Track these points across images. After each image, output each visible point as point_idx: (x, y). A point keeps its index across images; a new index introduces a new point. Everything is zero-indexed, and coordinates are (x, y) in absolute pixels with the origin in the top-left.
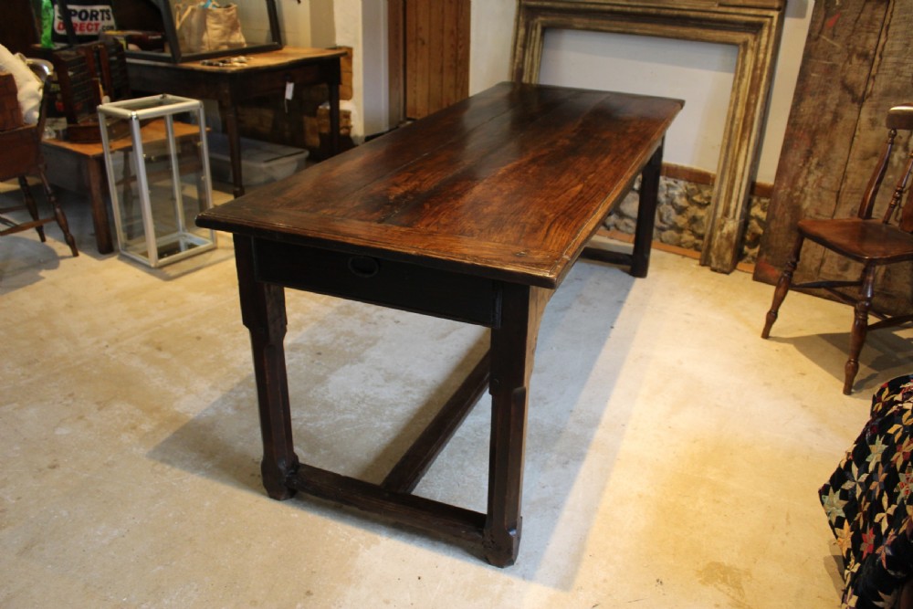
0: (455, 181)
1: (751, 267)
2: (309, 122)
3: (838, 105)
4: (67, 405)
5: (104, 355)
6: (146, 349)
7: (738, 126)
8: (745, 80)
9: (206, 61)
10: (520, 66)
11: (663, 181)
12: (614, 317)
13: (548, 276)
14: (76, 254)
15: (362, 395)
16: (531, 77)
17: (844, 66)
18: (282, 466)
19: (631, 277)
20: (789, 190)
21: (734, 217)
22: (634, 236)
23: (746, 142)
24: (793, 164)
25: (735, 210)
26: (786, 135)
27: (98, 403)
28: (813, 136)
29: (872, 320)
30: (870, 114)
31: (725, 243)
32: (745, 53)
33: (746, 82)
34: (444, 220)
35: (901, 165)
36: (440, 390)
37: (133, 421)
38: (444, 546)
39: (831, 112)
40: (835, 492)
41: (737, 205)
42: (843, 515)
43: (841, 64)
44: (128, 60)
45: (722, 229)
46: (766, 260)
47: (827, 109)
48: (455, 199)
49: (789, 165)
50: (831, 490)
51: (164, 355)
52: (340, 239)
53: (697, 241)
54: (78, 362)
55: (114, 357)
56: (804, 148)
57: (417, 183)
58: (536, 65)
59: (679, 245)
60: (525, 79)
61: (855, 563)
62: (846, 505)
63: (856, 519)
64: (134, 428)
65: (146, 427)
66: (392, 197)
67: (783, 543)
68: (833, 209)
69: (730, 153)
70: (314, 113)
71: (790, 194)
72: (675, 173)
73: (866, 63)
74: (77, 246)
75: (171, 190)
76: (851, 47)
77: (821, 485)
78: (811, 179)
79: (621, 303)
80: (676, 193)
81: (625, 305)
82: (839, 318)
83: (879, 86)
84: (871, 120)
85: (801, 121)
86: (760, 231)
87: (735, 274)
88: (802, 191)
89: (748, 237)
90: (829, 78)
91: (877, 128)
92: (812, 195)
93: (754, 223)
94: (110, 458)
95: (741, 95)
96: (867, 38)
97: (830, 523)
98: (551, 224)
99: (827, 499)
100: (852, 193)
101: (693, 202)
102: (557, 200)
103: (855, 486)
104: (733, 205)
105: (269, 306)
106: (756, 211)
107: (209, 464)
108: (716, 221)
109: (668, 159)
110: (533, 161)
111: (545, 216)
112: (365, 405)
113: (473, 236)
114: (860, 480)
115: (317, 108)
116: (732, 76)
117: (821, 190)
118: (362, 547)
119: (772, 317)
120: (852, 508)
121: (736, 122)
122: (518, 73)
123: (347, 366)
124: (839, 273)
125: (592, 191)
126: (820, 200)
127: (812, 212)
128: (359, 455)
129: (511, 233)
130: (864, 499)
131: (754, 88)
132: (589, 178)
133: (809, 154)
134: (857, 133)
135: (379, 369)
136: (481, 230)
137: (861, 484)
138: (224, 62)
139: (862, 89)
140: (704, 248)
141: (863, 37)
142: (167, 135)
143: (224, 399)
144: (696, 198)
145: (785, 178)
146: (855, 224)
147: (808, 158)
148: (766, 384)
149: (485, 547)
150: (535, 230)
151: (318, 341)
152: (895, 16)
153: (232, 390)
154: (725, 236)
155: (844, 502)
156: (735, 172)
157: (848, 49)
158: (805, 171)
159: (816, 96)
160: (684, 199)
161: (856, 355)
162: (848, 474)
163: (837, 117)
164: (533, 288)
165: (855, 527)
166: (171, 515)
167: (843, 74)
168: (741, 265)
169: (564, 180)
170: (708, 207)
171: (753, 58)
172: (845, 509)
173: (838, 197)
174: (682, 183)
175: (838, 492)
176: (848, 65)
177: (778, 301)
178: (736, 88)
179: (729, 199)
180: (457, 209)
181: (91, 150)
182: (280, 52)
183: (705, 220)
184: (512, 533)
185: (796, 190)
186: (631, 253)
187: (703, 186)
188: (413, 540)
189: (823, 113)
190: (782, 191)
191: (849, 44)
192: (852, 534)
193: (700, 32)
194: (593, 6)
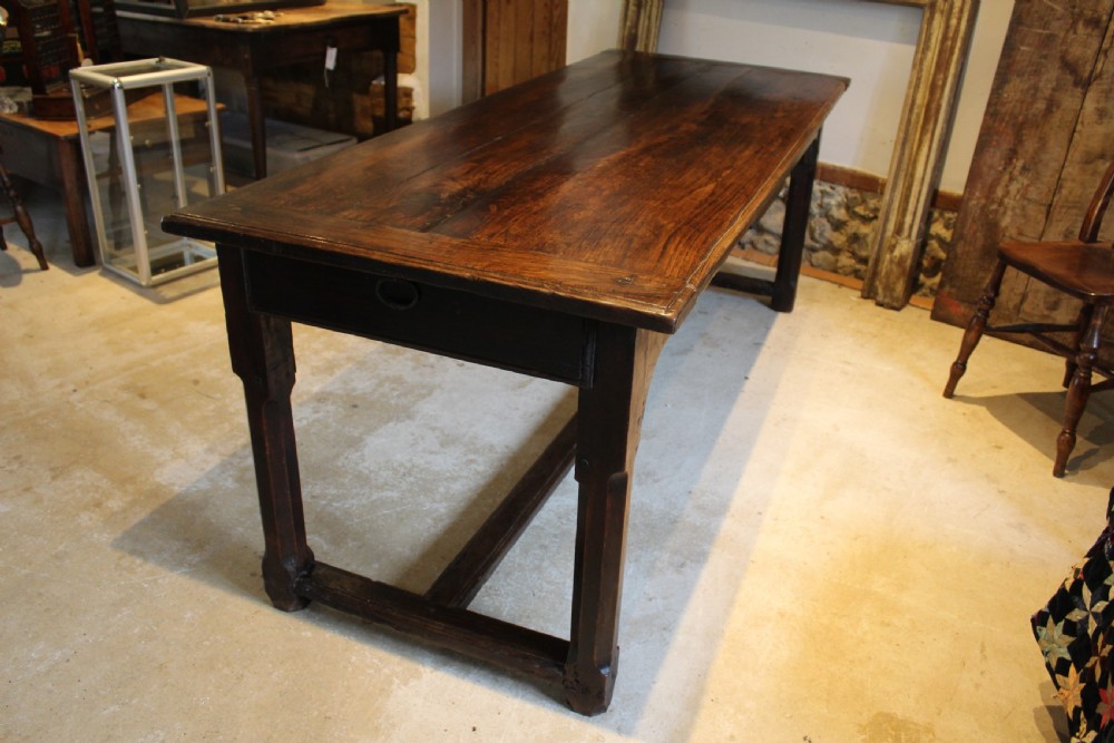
0: (537, 174)
1: (930, 302)
2: (360, 102)
3: (1054, 90)
4: (11, 472)
5: (68, 402)
6: (124, 396)
7: (918, 115)
8: (930, 55)
9: (221, 16)
10: (633, 31)
11: (817, 187)
12: (749, 364)
13: (663, 314)
14: (44, 267)
15: (409, 465)
16: (646, 46)
17: (1066, 37)
18: (291, 566)
19: (772, 312)
20: (983, 201)
21: (909, 236)
22: (777, 257)
23: (929, 136)
24: (991, 167)
25: (911, 227)
26: (982, 128)
27: (52, 469)
28: (1019, 130)
29: (1097, 378)
30: (1098, 102)
31: (895, 269)
32: (932, 17)
33: (932, 56)
34: (515, 228)
36: (514, 460)
37: (97, 496)
38: (510, 682)
39: (1045, 99)
40: (1056, 622)
41: (913, 220)
42: (1068, 657)
43: (1062, 34)
44: (119, 13)
45: (892, 251)
46: (950, 293)
47: (1039, 94)
48: (534, 199)
49: (985, 169)
50: (1051, 620)
51: (147, 405)
52: (361, 252)
53: (858, 266)
54: (33, 413)
55: (81, 405)
56: (1005, 146)
57: (483, 176)
58: (653, 30)
59: (835, 271)
60: (639, 48)
61: (1088, 731)
62: (1073, 642)
63: (1089, 665)
64: (98, 505)
65: (115, 504)
66: (444, 196)
67: (977, 686)
68: (1041, 229)
69: (907, 152)
70: (365, 90)
71: (984, 206)
72: (834, 176)
73: (1096, 32)
74: (46, 256)
75: (172, 185)
76: (1077, 10)
77: (1034, 611)
78: (1014, 188)
79: (758, 345)
80: (833, 202)
81: (764, 349)
82: (1044, 372)
84: (1097, 109)
85: (1003, 110)
86: (943, 255)
87: (908, 312)
88: (1001, 203)
89: (925, 263)
90: (1045, 52)
91: (1105, 121)
92: (1013, 209)
93: (934, 244)
94: (61, 548)
95: (924, 74)
97: (1048, 665)
98: (669, 239)
99: (1043, 632)
100: (1069, 208)
101: (853, 215)
102: (679, 204)
103: (1087, 617)
104: (908, 219)
105: (267, 347)
106: (938, 228)
107: (195, 559)
108: (885, 241)
109: (825, 157)
110: (646, 150)
111: (662, 226)
112: (412, 479)
113: (555, 252)
114: (1094, 609)
115: (370, 84)
116: (912, 49)
117: (1026, 203)
118: (397, 681)
119: (958, 369)
120: (1082, 648)
121: (916, 111)
122: (630, 39)
123: (391, 424)
124: (1046, 313)
125: (728, 193)
126: (1025, 216)
127: (1013, 232)
128: (400, 549)
129: (611, 250)
130: (1101, 638)
131: (942, 65)
132: (724, 174)
133: (1012, 154)
134: (1079, 127)
135: (433, 429)
136: (569, 245)
137: (1096, 615)
138: (245, 18)
139: (1088, 68)
140: (868, 275)
142: (166, 112)
143: (224, 466)
144: (860, 210)
145: (979, 186)
146: (1075, 248)
147: (1011, 159)
148: (950, 460)
149: (566, 687)
150: (646, 246)
151: (354, 390)
153: (234, 455)
154: (897, 260)
155: (1070, 639)
156: (912, 176)
157: (1072, 13)
158: (1006, 177)
159: (1026, 77)
160: (843, 211)
161: (1073, 425)
162: (1076, 599)
163: (1052, 105)
164: (641, 332)
165: (1087, 676)
166: (136, 631)
167: (1064, 48)
168: (915, 299)
169: (688, 177)
170: (875, 222)
171: (943, 25)
172: (1071, 648)
173: (1048, 213)
174: (841, 189)
175: (1062, 624)
176: (1071, 36)
177: (967, 349)
178: (918, 64)
179: (903, 211)
180: (535, 213)
181: (63, 130)
182: (320, 7)
183: (869, 239)
184: (605, 671)
185: (993, 202)
186: (772, 279)
187: (869, 194)
188: (468, 672)
189: (1034, 98)
190: (974, 202)
191: (1074, 7)
192: (1083, 685)
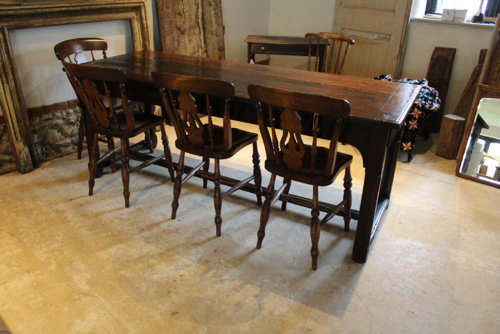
3: (178, 37)
8: (138, 36)
17: (175, 20)
30: (188, 38)
32: (134, 22)
73: (181, 17)
83: (187, 25)
85: (168, 48)
90: (172, 26)
96: (178, 7)
139: (183, 28)
157: (174, 12)
159: (170, 35)
163: (179, 42)
167: (176, 23)
171: (139, 24)
189: (174, 42)
193: (110, 15)
194: (47, 10)
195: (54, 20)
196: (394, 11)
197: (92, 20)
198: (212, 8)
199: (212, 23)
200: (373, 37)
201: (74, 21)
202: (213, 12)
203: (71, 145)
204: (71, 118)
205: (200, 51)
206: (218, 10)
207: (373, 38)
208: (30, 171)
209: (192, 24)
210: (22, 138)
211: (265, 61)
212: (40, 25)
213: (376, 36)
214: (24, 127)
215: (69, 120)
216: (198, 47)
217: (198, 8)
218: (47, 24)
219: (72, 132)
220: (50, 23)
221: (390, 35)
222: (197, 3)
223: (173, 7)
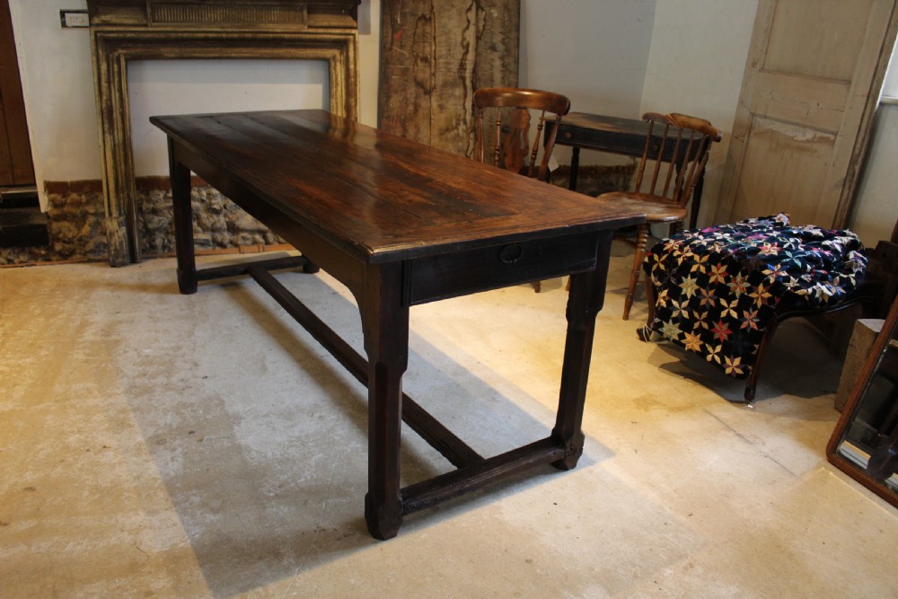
3: (416, 98)
8: (339, 88)
10: (109, 103)
17: (413, 69)
28: (405, 124)
30: (438, 101)
32: (335, 65)
35: (465, 135)
37: (134, 591)
39: (412, 104)
40: (668, 322)
42: (681, 331)
43: (411, 67)
47: (409, 102)
50: (664, 322)
62: (680, 325)
63: (696, 326)
65: (160, 583)
73: (427, 64)
76: (415, 53)
83: (439, 80)
84: (438, 105)
85: (393, 114)
90: (405, 78)
91: (444, 111)
96: (424, 46)
99: (664, 329)
103: (681, 312)
107: (289, 561)
112: (311, 444)
114: (683, 307)
123: (237, 428)
130: (695, 313)
134: (432, 117)
135: (267, 415)
139: (428, 84)
141: (421, 45)
143: (185, 513)
151: (168, 425)
152: (437, 30)
153: (176, 504)
157: (413, 55)
159: (400, 93)
162: (672, 308)
163: (417, 107)
165: (699, 332)
167: (414, 75)
171: (343, 70)
172: (681, 328)
175: (671, 321)
176: (416, 68)
189: (407, 106)
191: (413, 52)
192: (699, 336)
193: (293, 51)
194: (185, 35)
195: (198, 52)
196: (849, 82)
197: (258, 55)
198: (496, 55)
199: (493, 81)
200: (804, 135)
201: (228, 55)
202: (498, 63)
203: (211, 243)
204: (213, 201)
205: (462, 127)
206: (510, 60)
207: (804, 139)
208: (123, 265)
209: (450, 79)
210: (120, 214)
211: (623, 168)
212: (173, 55)
213: (809, 135)
214: (126, 200)
215: (211, 204)
216: (458, 120)
217: (467, 52)
218: (185, 55)
219: (213, 225)
220: (189, 55)
221: (835, 134)
222: (465, 43)
223: (412, 47)
